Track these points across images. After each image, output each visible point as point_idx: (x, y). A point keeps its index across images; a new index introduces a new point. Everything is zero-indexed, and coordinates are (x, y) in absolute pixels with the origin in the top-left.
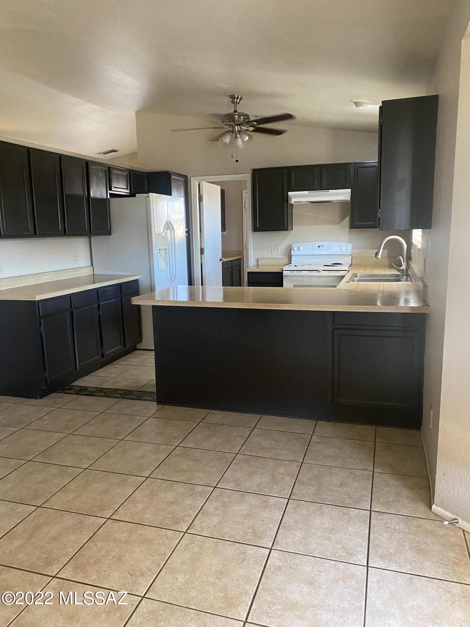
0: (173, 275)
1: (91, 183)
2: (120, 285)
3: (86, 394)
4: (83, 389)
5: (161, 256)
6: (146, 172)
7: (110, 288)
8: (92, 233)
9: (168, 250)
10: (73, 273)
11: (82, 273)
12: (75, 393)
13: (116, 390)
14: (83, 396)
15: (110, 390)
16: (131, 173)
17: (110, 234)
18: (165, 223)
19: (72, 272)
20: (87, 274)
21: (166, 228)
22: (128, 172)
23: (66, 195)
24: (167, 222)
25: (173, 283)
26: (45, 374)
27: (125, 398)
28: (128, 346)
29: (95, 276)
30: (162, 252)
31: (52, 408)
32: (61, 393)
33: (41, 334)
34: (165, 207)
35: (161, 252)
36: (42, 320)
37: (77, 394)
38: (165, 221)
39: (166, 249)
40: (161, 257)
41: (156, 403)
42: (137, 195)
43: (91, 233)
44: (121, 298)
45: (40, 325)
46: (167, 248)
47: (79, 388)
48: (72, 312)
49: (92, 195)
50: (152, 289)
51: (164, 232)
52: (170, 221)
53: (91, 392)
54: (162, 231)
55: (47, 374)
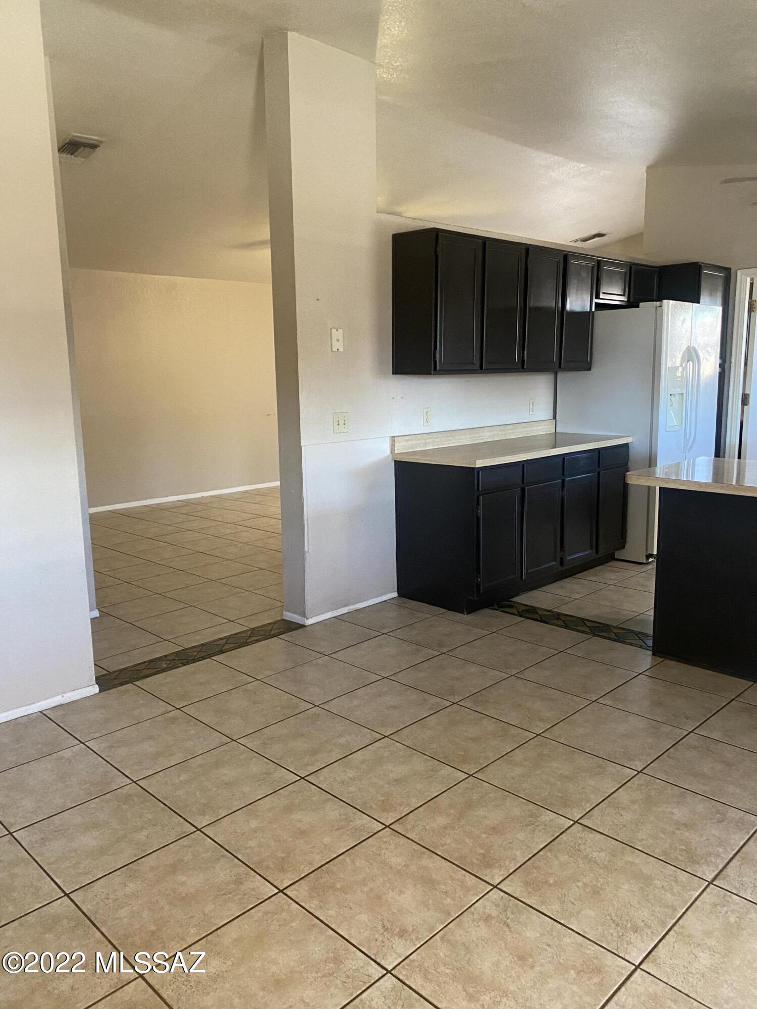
0: (690, 437)
1: (568, 288)
2: (599, 452)
3: (535, 618)
4: (530, 609)
5: (671, 405)
6: (658, 265)
7: (584, 455)
8: (562, 367)
9: (685, 395)
10: (525, 429)
11: (539, 429)
12: (517, 613)
13: (583, 620)
14: (530, 621)
15: (573, 619)
16: (633, 269)
17: (590, 370)
18: (686, 350)
19: (524, 427)
20: (546, 431)
21: (687, 357)
22: (629, 268)
23: (530, 308)
24: (688, 348)
25: (688, 452)
26: (478, 578)
27: (597, 635)
28: (602, 551)
29: (558, 436)
30: (675, 399)
31: (485, 632)
32: (497, 610)
33: (478, 518)
34: (688, 323)
35: (673, 399)
36: (481, 498)
37: (521, 616)
38: (687, 346)
39: (682, 394)
40: (672, 407)
41: (650, 653)
42: (641, 304)
43: (560, 367)
44: (599, 473)
45: (478, 504)
46: (684, 392)
47: (524, 608)
48: (523, 490)
49: (568, 307)
50: (651, 461)
51: (681, 365)
52: (693, 347)
53: (542, 617)
54: (678, 364)
55: (480, 579)
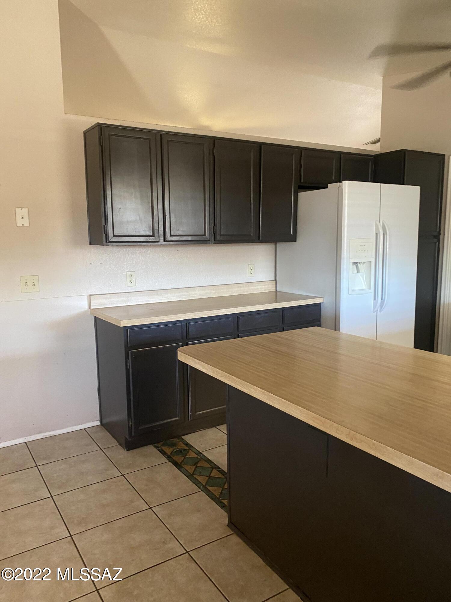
2: (283, 311)
3: (178, 460)
5: (359, 272)
6: (373, 154)
9: (373, 263)
10: (242, 289)
11: (257, 289)
12: (169, 453)
14: (170, 464)
15: (207, 466)
17: (296, 241)
19: (240, 287)
29: (278, 293)
32: (158, 448)
33: (128, 370)
36: (130, 353)
37: (169, 457)
39: (370, 262)
42: (329, 185)
45: (127, 357)
46: (372, 260)
47: (182, 447)
53: (186, 460)
55: (132, 423)
